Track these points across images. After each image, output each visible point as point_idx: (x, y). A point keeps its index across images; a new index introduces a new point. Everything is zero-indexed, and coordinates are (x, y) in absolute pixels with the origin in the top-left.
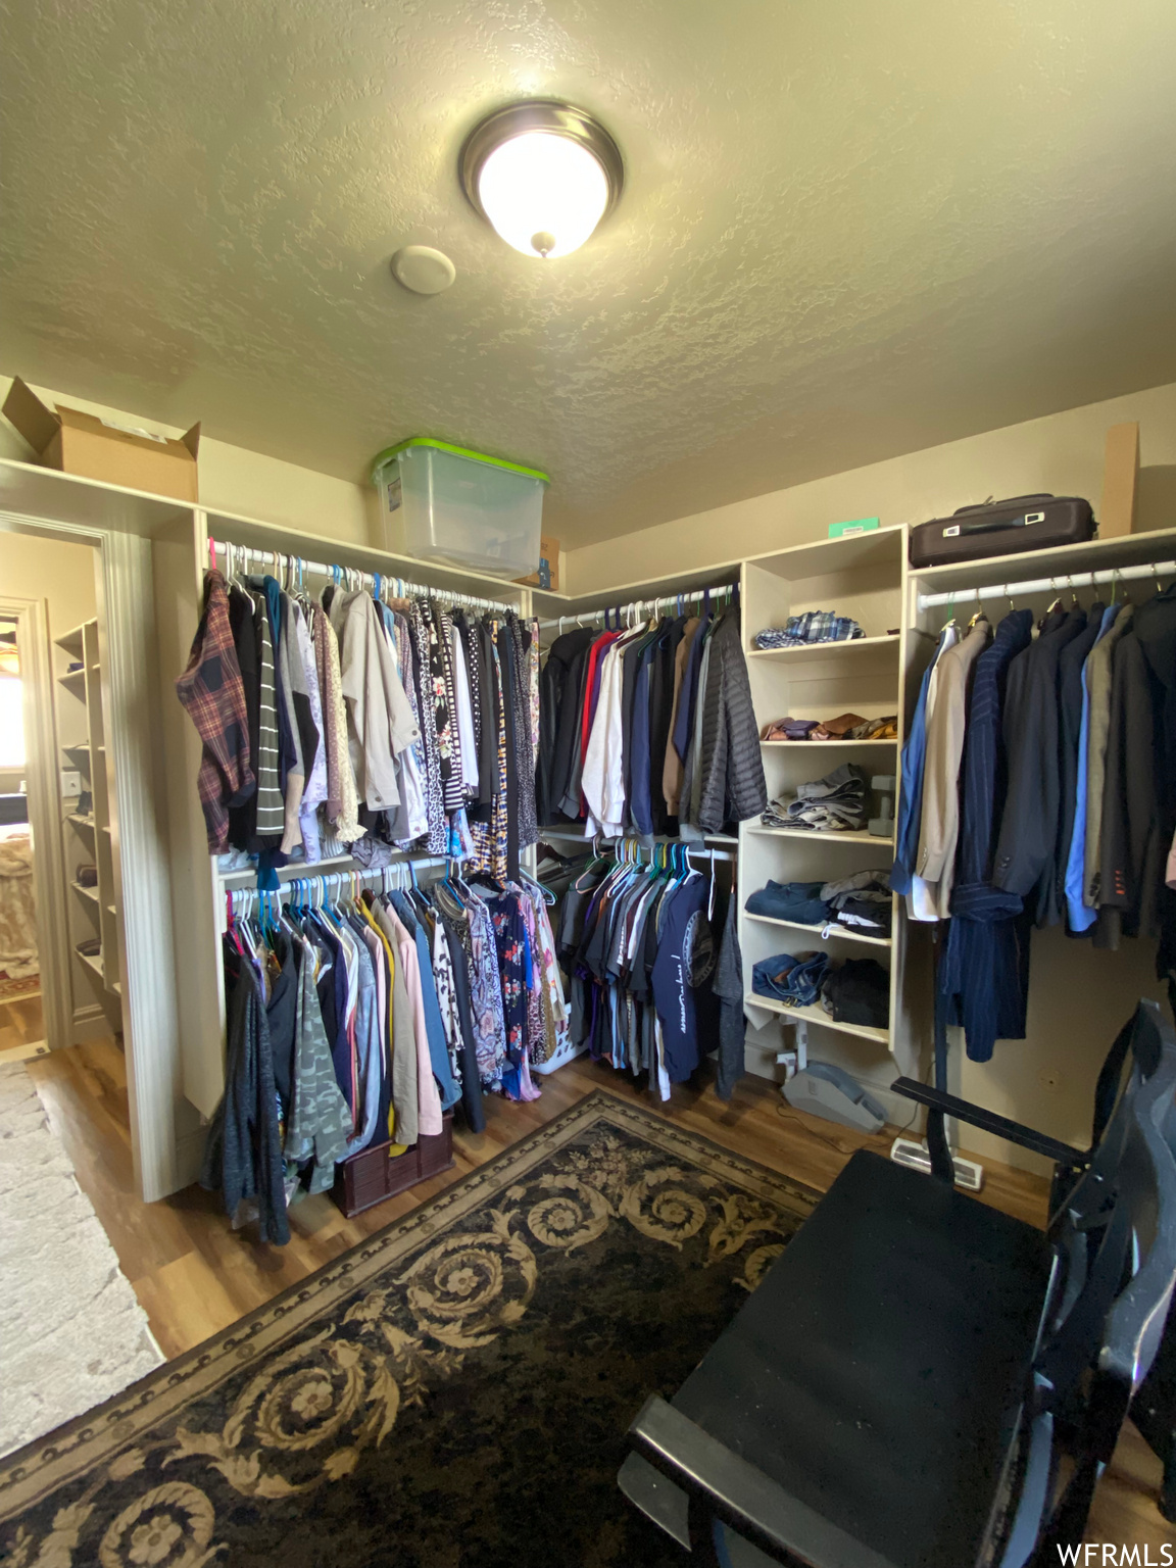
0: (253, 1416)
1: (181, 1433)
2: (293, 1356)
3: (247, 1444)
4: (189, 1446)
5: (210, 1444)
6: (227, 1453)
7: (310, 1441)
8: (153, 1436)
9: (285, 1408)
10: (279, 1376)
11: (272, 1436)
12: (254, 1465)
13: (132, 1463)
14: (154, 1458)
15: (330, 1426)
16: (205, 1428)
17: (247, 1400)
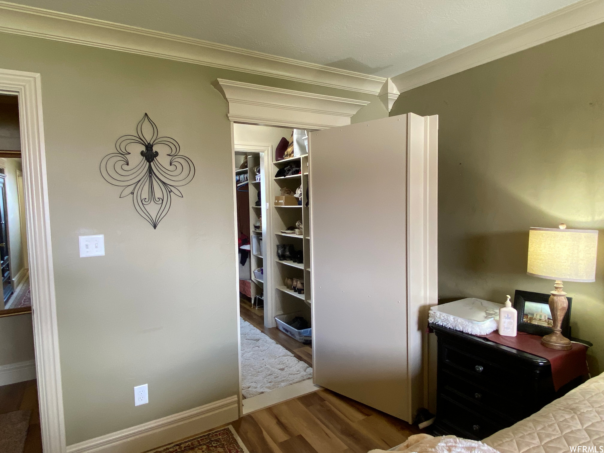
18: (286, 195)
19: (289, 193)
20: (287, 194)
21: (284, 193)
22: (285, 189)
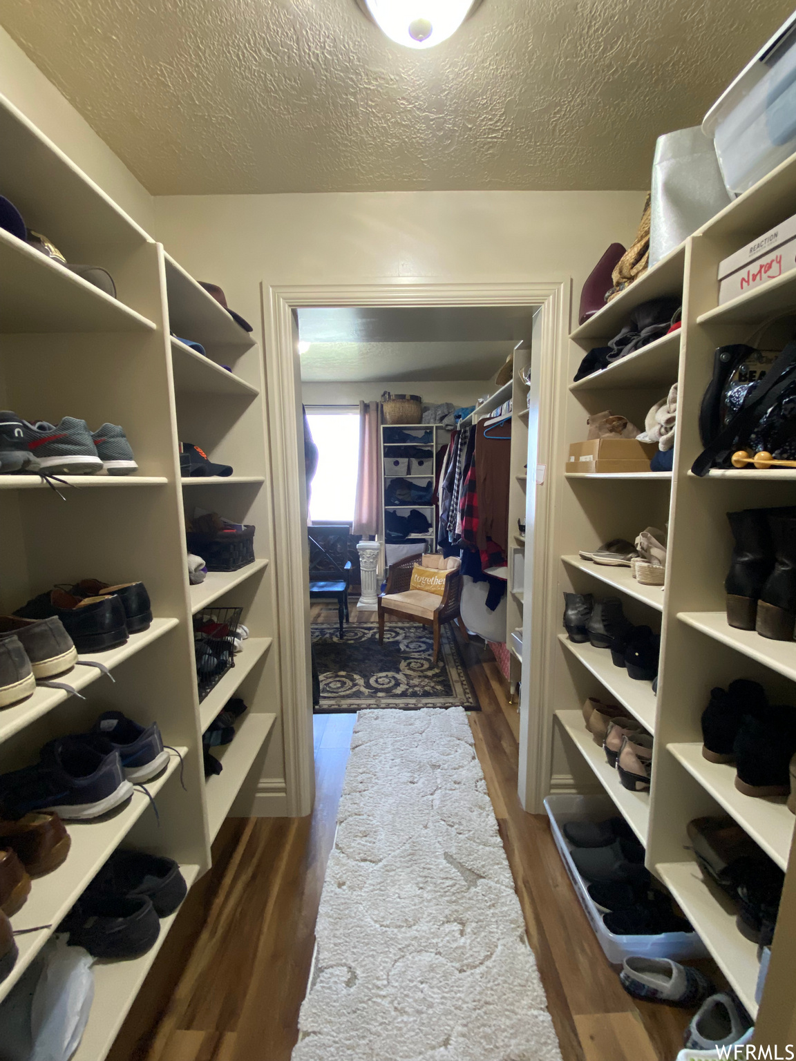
0: (349, 689)
1: (367, 694)
2: (330, 695)
3: (355, 685)
4: (366, 691)
5: (363, 689)
6: (360, 686)
7: (344, 679)
8: (372, 697)
9: (342, 687)
10: (337, 693)
11: (349, 683)
12: (357, 681)
13: (380, 694)
14: (375, 692)
15: (338, 679)
16: (361, 692)
17: (348, 692)
18: (607, 435)
19: (619, 428)
20: (611, 431)
21: (600, 428)
22: (605, 416)
